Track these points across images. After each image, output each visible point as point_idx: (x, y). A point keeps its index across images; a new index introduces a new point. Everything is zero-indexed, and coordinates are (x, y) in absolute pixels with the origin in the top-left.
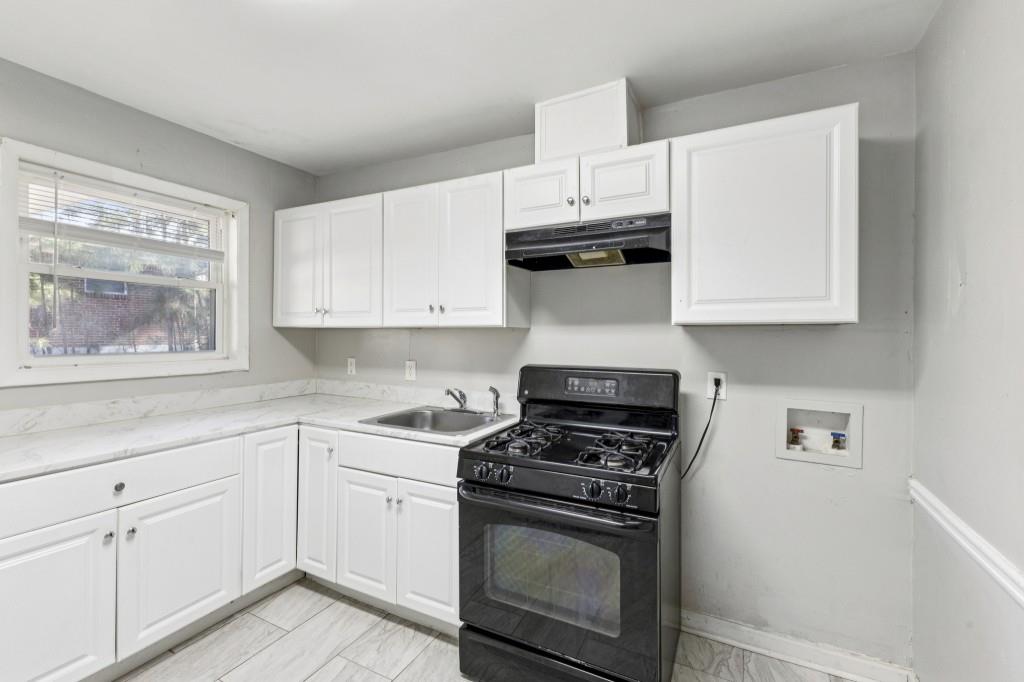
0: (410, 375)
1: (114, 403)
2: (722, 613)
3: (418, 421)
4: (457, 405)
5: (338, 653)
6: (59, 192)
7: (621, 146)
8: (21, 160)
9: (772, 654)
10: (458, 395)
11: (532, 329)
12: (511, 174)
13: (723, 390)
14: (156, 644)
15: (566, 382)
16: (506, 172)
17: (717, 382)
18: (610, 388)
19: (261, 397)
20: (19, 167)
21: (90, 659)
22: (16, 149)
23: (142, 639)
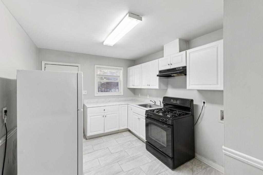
0: (148, 97)
2: (206, 157)
3: (147, 106)
4: (154, 104)
5: (130, 141)
7: (178, 53)
9: (216, 169)
10: (154, 102)
11: (168, 89)
12: (160, 59)
13: (206, 104)
15: (170, 100)
16: (159, 59)
17: (204, 103)
18: (178, 102)
20: (97, 68)
21: (101, 131)
22: (96, 66)
23: (107, 131)
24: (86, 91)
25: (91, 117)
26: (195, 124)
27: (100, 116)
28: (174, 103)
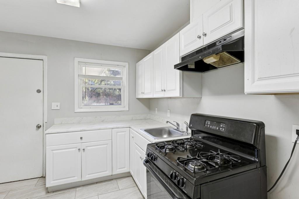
0: (169, 115)
1: (96, 117)
3: (163, 132)
4: (176, 128)
6: (86, 68)
8: (79, 62)
10: (176, 125)
11: (203, 98)
14: (94, 179)
15: (205, 122)
16: (181, 31)
18: (222, 127)
19: (132, 119)
20: (78, 64)
21: (76, 178)
22: (77, 60)
23: (87, 177)
24: (59, 104)
25: (54, 152)
26: (268, 190)
27: (74, 149)
28: (213, 130)
